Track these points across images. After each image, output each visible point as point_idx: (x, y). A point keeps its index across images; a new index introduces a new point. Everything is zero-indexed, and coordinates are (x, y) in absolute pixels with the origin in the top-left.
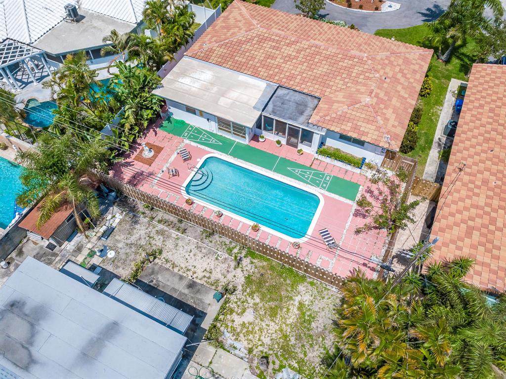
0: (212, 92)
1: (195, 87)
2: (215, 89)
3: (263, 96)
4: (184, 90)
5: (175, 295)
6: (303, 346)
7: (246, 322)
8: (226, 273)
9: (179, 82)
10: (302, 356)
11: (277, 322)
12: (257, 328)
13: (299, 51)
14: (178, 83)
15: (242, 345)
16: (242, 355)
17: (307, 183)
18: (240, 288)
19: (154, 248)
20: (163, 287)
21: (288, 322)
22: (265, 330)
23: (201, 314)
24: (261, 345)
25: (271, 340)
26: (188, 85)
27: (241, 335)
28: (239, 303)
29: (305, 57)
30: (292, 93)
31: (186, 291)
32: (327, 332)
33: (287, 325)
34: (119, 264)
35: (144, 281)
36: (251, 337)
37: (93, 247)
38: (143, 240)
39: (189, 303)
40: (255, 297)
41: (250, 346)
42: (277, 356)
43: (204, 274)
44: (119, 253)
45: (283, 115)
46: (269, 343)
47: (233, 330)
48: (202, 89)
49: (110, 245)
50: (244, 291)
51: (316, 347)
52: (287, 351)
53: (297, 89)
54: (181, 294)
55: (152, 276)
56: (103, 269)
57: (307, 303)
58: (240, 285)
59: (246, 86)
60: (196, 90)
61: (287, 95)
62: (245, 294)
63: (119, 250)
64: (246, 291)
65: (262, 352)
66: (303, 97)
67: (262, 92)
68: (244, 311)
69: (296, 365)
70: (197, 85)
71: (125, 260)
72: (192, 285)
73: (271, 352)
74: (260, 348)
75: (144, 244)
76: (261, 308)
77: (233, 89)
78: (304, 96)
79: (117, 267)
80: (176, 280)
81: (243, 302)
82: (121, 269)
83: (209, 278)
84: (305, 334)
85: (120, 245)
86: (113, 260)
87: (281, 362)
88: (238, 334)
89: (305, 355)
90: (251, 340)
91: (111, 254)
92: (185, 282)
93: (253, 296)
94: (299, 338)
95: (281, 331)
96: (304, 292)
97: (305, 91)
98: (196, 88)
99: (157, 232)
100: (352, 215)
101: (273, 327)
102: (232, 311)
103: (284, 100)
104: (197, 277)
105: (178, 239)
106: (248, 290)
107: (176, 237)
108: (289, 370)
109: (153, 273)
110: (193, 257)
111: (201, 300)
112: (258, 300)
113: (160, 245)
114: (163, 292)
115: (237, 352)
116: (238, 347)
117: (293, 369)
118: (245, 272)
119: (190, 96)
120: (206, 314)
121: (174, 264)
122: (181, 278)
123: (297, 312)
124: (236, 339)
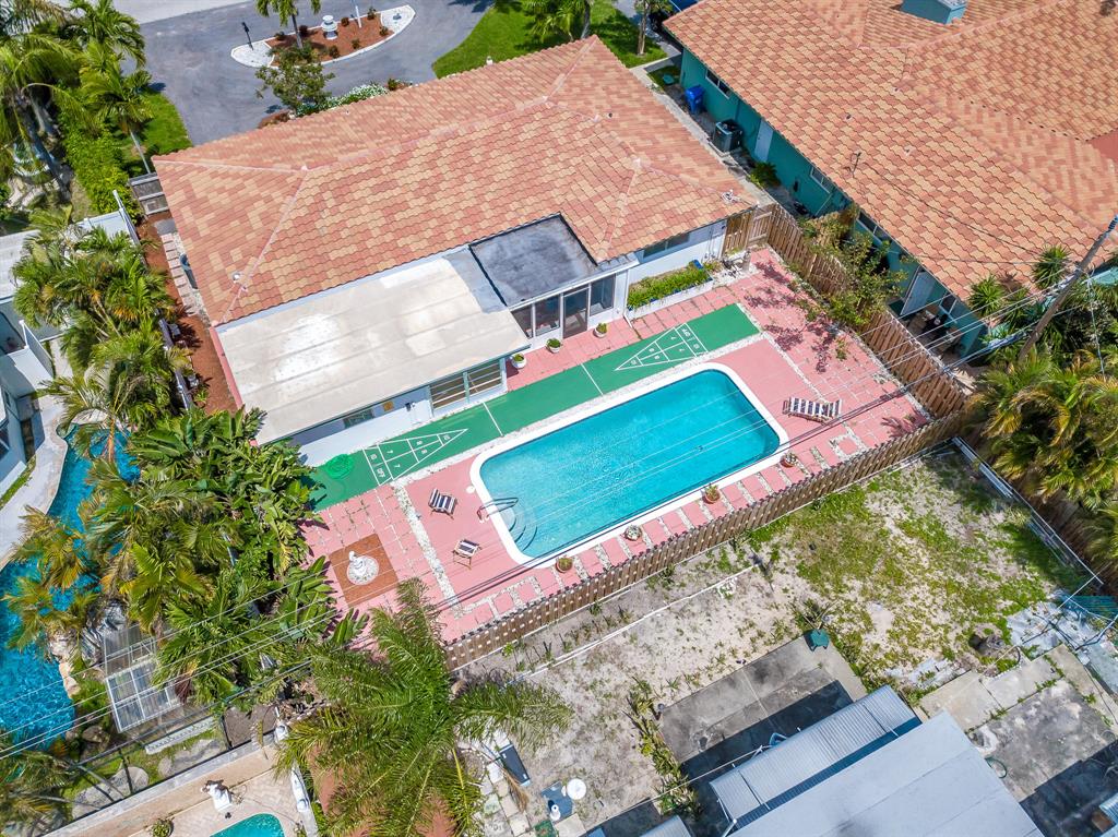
0: (373, 346)
1: (330, 363)
2: (373, 338)
3: (469, 281)
4: (318, 386)
5: (764, 714)
6: (979, 571)
7: (890, 627)
8: (770, 601)
9: (282, 382)
10: (995, 585)
11: (915, 580)
12: (911, 618)
13: (431, 164)
14: (284, 384)
15: (930, 660)
16: (949, 672)
17: (672, 365)
18: (815, 596)
19: (623, 693)
20: (731, 725)
21: (926, 565)
22: (923, 608)
23: (832, 692)
24: (946, 632)
25: (944, 609)
26: (308, 373)
27: (911, 650)
28: (845, 616)
29: (452, 166)
30: (505, 241)
31: (767, 689)
32: (971, 523)
33: (930, 570)
34: (614, 785)
35: (691, 756)
36: (922, 638)
37: (529, 819)
38: (587, 704)
39: (795, 699)
40: (850, 585)
41: (940, 650)
42: (980, 620)
43: (747, 638)
44: (583, 771)
45: (543, 284)
46: (948, 616)
47: (894, 657)
48: (349, 358)
49: (549, 780)
50: (825, 593)
51: (991, 555)
52: (978, 600)
53: (505, 227)
54: (767, 701)
55: (692, 733)
56: (602, 826)
57: (905, 517)
58: (809, 592)
59: (418, 288)
60: (340, 365)
61: (502, 250)
62: (833, 595)
63: (578, 768)
64: (827, 590)
65: (958, 638)
66: (530, 234)
67: (459, 278)
68: (865, 617)
69: (1009, 603)
70: (326, 358)
71: (613, 768)
72: (760, 672)
73: (967, 624)
74: (951, 636)
75: (598, 707)
76: (876, 588)
77: (406, 311)
78: (530, 231)
79: (619, 793)
80: (730, 693)
81: (848, 609)
82: (628, 789)
83: (761, 635)
84: (959, 555)
85: (566, 758)
86: (595, 792)
87: (991, 620)
88: (905, 654)
89: (999, 579)
90: (929, 642)
91: (576, 790)
92: (746, 681)
93: (846, 586)
94: (962, 569)
95: (935, 585)
96: (883, 508)
97: (522, 221)
98: (333, 364)
99: (589, 666)
100: (782, 352)
101: (921, 591)
102: (856, 637)
103: (509, 260)
104: (747, 655)
105: (633, 638)
106: (828, 586)
107: (628, 639)
108: (1012, 617)
109: (685, 729)
110: (697, 636)
111: (802, 675)
112: (858, 584)
113: (625, 678)
114: (741, 733)
115: (939, 677)
116: (932, 669)
117: (1013, 610)
118: (787, 569)
119: (346, 387)
120: (836, 683)
121: (688, 679)
122: (731, 681)
123: (914, 541)
124: (915, 663)
